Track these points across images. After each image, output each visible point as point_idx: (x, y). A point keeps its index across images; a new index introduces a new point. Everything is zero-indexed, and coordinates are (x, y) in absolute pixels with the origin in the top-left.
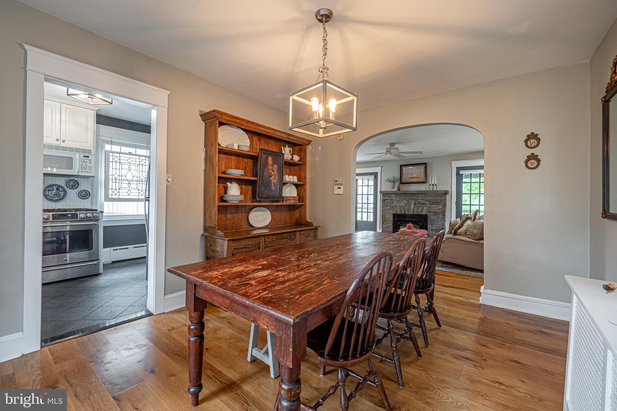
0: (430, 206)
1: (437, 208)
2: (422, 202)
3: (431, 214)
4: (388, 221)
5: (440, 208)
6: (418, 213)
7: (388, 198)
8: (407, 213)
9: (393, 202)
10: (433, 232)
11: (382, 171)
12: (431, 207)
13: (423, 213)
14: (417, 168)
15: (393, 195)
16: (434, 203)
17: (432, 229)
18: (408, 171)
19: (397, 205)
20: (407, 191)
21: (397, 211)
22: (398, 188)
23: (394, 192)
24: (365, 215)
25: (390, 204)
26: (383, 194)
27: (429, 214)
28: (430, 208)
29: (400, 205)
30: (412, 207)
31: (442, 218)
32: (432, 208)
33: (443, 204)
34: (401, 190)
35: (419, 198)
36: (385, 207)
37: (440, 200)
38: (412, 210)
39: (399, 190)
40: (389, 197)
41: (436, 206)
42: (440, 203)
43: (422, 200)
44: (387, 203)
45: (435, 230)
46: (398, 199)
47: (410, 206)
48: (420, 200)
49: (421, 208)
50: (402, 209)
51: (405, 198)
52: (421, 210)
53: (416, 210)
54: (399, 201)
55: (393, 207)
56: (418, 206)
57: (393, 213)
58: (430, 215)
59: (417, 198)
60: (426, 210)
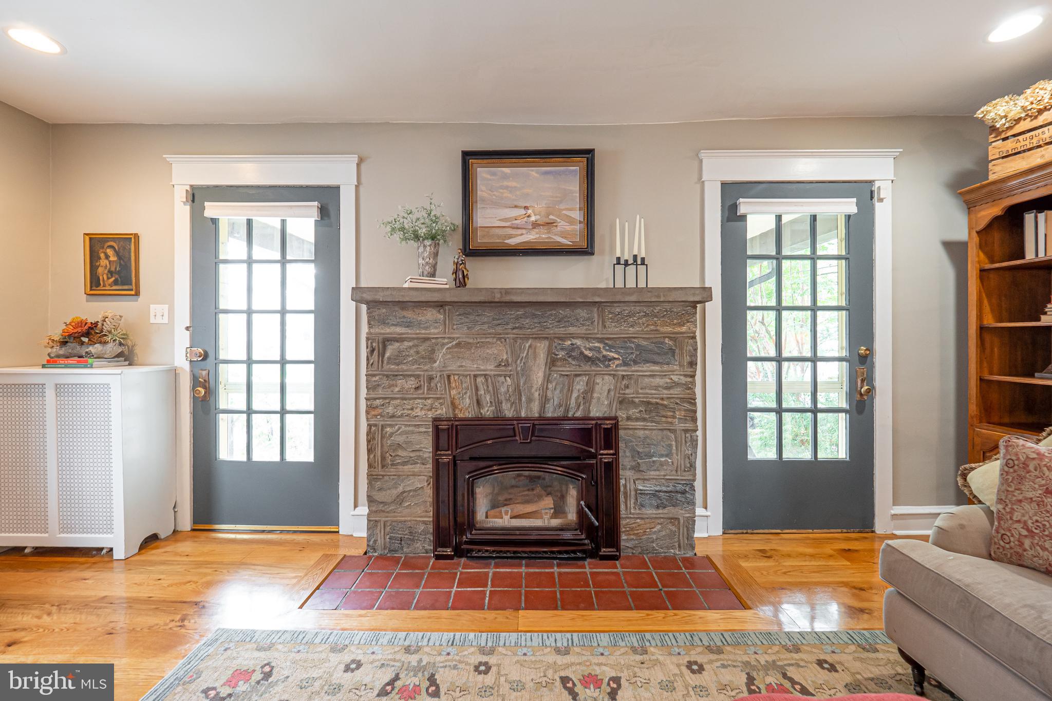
0: (623, 370)
1: (658, 381)
2: (587, 353)
3: (633, 412)
4: (404, 463)
5: (675, 378)
6: (567, 411)
7: (399, 330)
8: (509, 413)
9: (433, 351)
10: (642, 506)
11: (363, 180)
12: (629, 377)
13: (596, 411)
14: (546, 173)
15: (431, 315)
16: (643, 356)
17: (639, 493)
18: (507, 187)
19: (453, 367)
20: (508, 291)
21: (453, 403)
22: (455, 272)
23: (436, 297)
24: (266, 426)
25: (415, 362)
26: (373, 305)
27: (622, 414)
28: (625, 382)
29: (472, 366)
30: (538, 376)
31: (686, 431)
32: (637, 381)
33: (687, 359)
34: (470, 284)
35: (572, 330)
36: (386, 382)
37: (670, 338)
38: (536, 395)
39: (461, 281)
40: (409, 325)
41: (657, 368)
42: (673, 352)
43: (587, 338)
44: (398, 359)
45: (655, 494)
46: (460, 333)
47: (526, 372)
48: (578, 342)
49: (580, 385)
50: (482, 392)
51: (499, 329)
52: (585, 392)
53: (555, 396)
54: (468, 346)
55: (431, 379)
56: (566, 370)
57: (430, 415)
58: (629, 418)
59: (561, 331)
60: (609, 391)
